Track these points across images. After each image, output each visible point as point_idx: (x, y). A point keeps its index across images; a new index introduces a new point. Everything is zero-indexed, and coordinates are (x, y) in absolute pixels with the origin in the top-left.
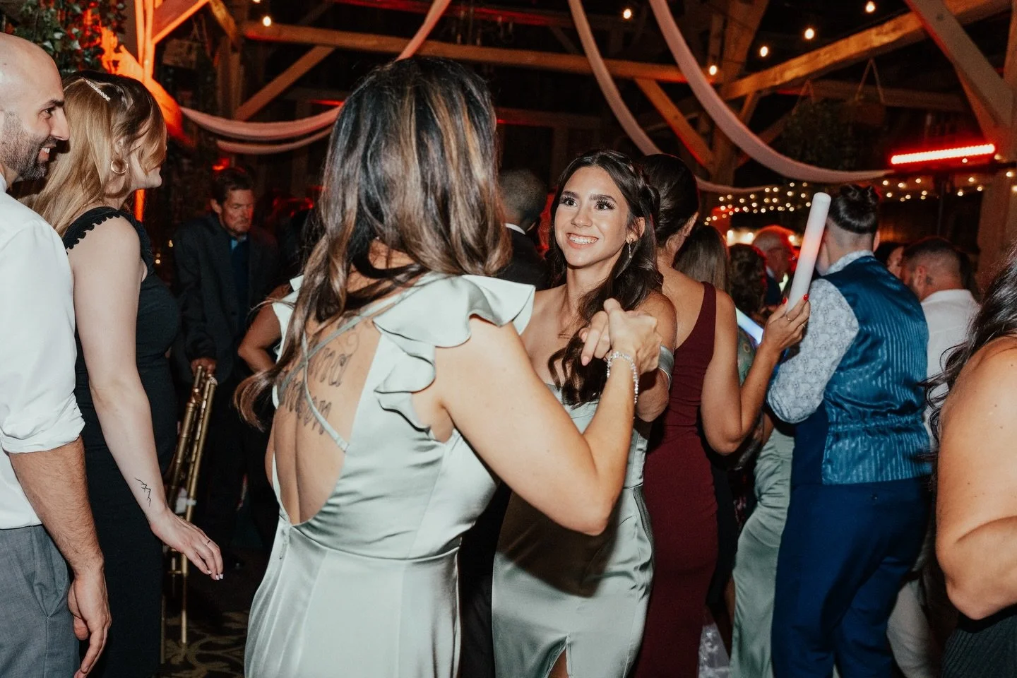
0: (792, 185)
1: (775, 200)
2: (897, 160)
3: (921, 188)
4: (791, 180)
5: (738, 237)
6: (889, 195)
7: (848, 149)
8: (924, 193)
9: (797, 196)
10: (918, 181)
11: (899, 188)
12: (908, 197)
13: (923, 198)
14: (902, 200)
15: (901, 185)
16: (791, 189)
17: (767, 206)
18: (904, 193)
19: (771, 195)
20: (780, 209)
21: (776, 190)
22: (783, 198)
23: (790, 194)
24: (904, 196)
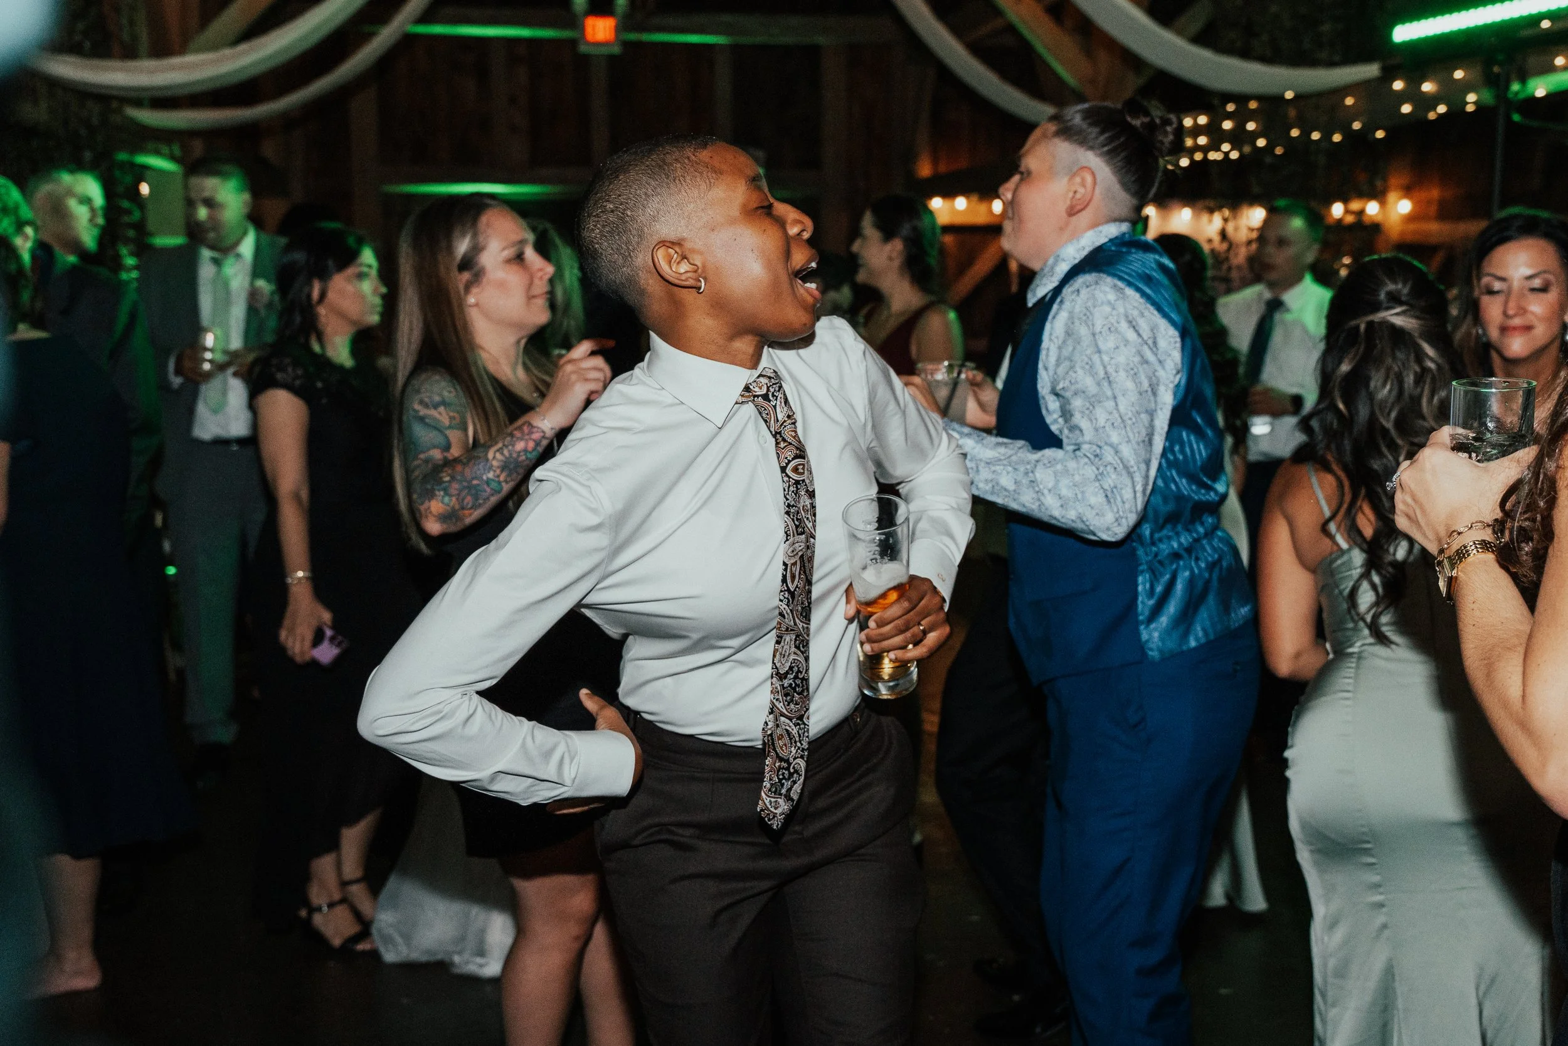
0: (1230, 107)
1: (1202, 140)
2: (1404, 33)
3: (1466, 87)
4: (1228, 97)
5: (1164, 219)
6: (1406, 109)
7: (1326, 28)
8: (1471, 97)
9: (1240, 127)
10: (1459, 74)
11: (1424, 93)
12: (1442, 109)
13: (1470, 108)
14: (1432, 116)
15: (1427, 87)
16: (1229, 116)
17: (1191, 152)
18: (1431, 101)
19: (1196, 131)
20: (1213, 156)
21: (1203, 120)
22: (1217, 137)
23: (1227, 125)
24: (1435, 109)
